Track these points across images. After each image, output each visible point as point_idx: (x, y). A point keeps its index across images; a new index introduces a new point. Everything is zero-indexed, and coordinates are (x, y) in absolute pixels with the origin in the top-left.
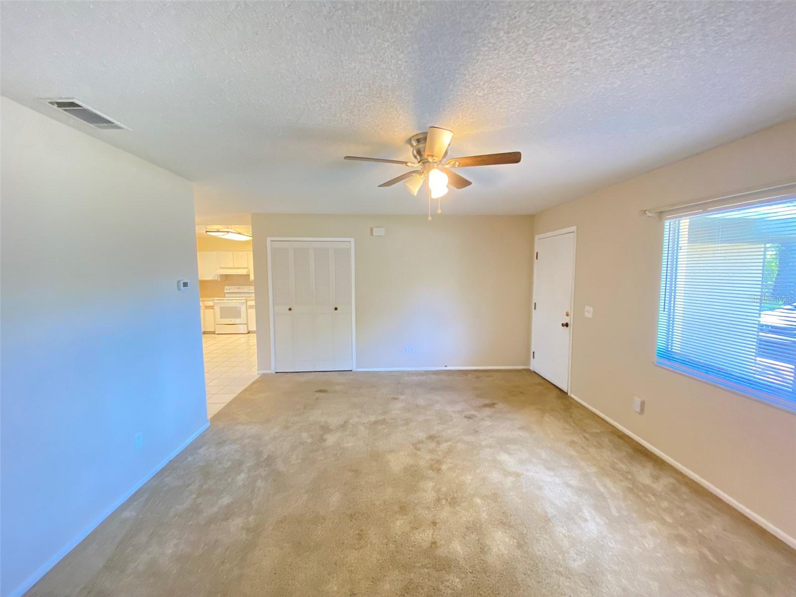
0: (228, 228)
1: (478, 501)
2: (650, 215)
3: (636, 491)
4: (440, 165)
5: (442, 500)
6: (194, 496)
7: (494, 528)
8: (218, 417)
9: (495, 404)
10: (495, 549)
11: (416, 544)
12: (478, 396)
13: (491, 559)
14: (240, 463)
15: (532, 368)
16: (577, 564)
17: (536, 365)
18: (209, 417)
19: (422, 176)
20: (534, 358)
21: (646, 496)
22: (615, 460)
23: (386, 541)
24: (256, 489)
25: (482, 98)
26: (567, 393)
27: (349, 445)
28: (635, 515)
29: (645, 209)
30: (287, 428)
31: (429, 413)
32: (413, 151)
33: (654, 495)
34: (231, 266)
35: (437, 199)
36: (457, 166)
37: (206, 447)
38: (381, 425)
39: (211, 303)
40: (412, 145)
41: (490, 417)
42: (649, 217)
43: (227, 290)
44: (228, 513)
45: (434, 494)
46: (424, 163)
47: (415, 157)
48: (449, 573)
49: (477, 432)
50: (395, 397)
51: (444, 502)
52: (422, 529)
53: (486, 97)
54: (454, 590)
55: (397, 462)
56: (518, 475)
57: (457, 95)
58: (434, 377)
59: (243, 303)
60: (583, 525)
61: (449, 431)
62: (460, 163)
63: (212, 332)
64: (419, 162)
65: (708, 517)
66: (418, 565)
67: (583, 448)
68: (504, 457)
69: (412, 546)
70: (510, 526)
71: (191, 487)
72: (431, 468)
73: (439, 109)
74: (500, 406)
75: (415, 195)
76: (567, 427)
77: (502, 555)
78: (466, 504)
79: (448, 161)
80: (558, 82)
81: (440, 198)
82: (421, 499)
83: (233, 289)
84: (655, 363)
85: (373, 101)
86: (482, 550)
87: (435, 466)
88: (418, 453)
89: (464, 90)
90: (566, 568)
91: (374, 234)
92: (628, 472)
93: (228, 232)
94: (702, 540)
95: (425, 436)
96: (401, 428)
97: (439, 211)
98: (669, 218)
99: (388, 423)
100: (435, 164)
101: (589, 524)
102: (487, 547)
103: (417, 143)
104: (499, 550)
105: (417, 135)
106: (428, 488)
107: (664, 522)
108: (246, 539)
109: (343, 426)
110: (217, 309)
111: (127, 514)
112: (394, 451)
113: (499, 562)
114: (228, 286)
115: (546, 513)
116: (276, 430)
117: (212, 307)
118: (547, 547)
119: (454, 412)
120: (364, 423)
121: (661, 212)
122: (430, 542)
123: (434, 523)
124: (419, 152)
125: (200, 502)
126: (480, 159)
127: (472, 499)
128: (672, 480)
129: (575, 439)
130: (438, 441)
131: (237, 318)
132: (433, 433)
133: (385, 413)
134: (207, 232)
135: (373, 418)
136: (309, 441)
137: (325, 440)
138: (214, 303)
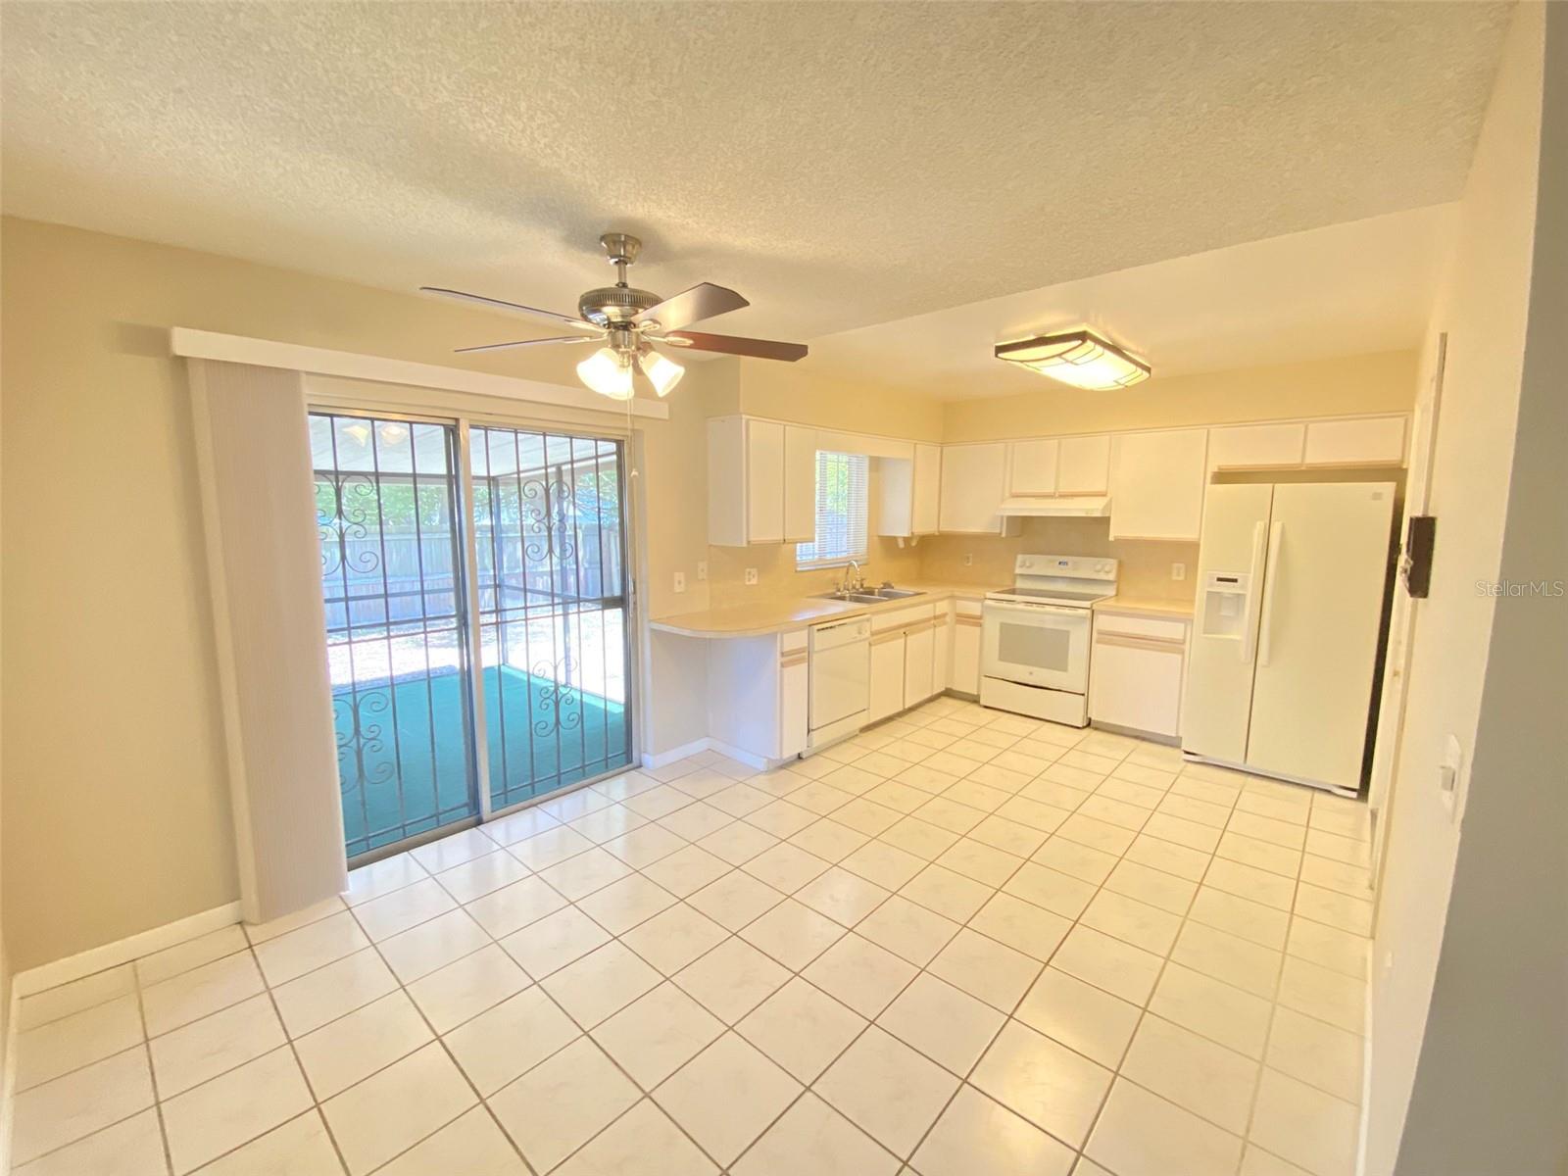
34: (1050, 489)
39: (974, 608)
43: (1020, 567)
59: (1083, 618)
63: (971, 695)
83: (1042, 565)
110: (992, 628)
114: (1025, 553)
117: (976, 621)
131: (1052, 670)
134: (1000, 349)
138: (985, 608)
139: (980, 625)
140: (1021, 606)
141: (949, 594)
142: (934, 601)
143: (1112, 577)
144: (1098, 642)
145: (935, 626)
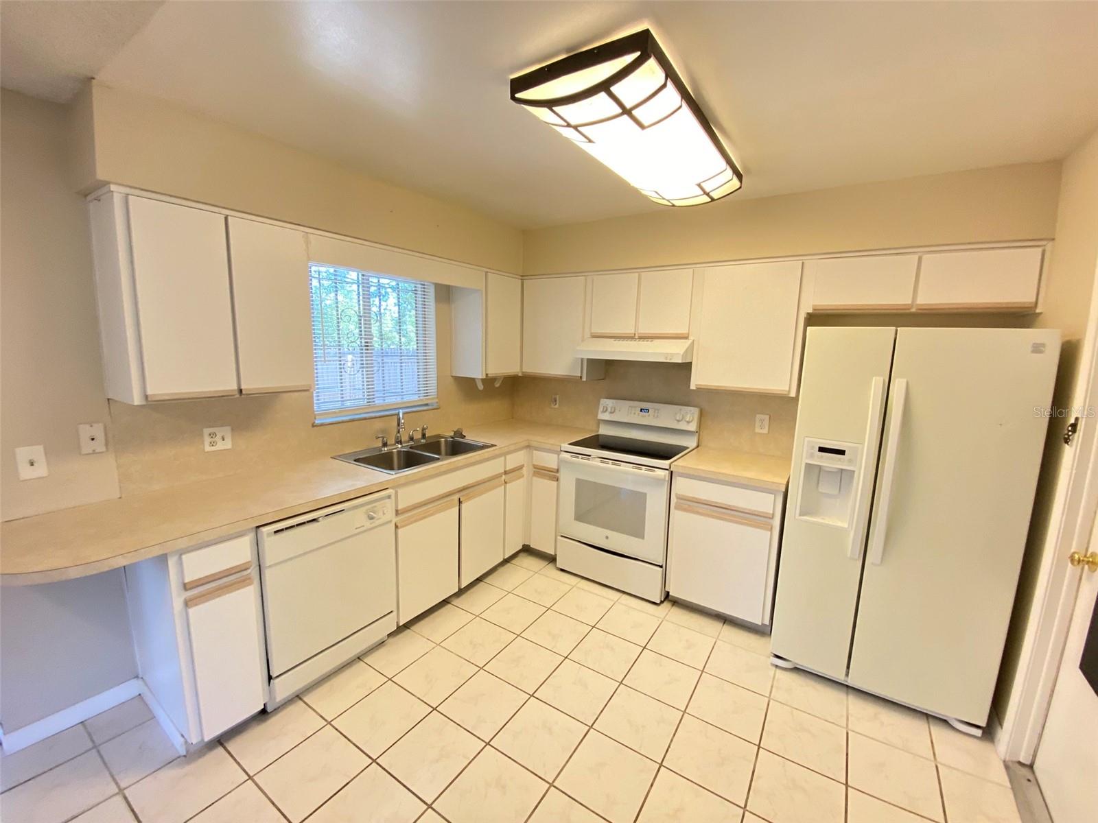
39: (550, 461)
43: (605, 411)
63: (548, 555)
110: (567, 484)
117: (552, 475)
131: (629, 533)
138: (560, 461)
139: (557, 479)
140: (597, 463)
141: (526, 443)
142: (505, 454)
143: (693, 427)
144: (676, 508)
145: (506, 483)
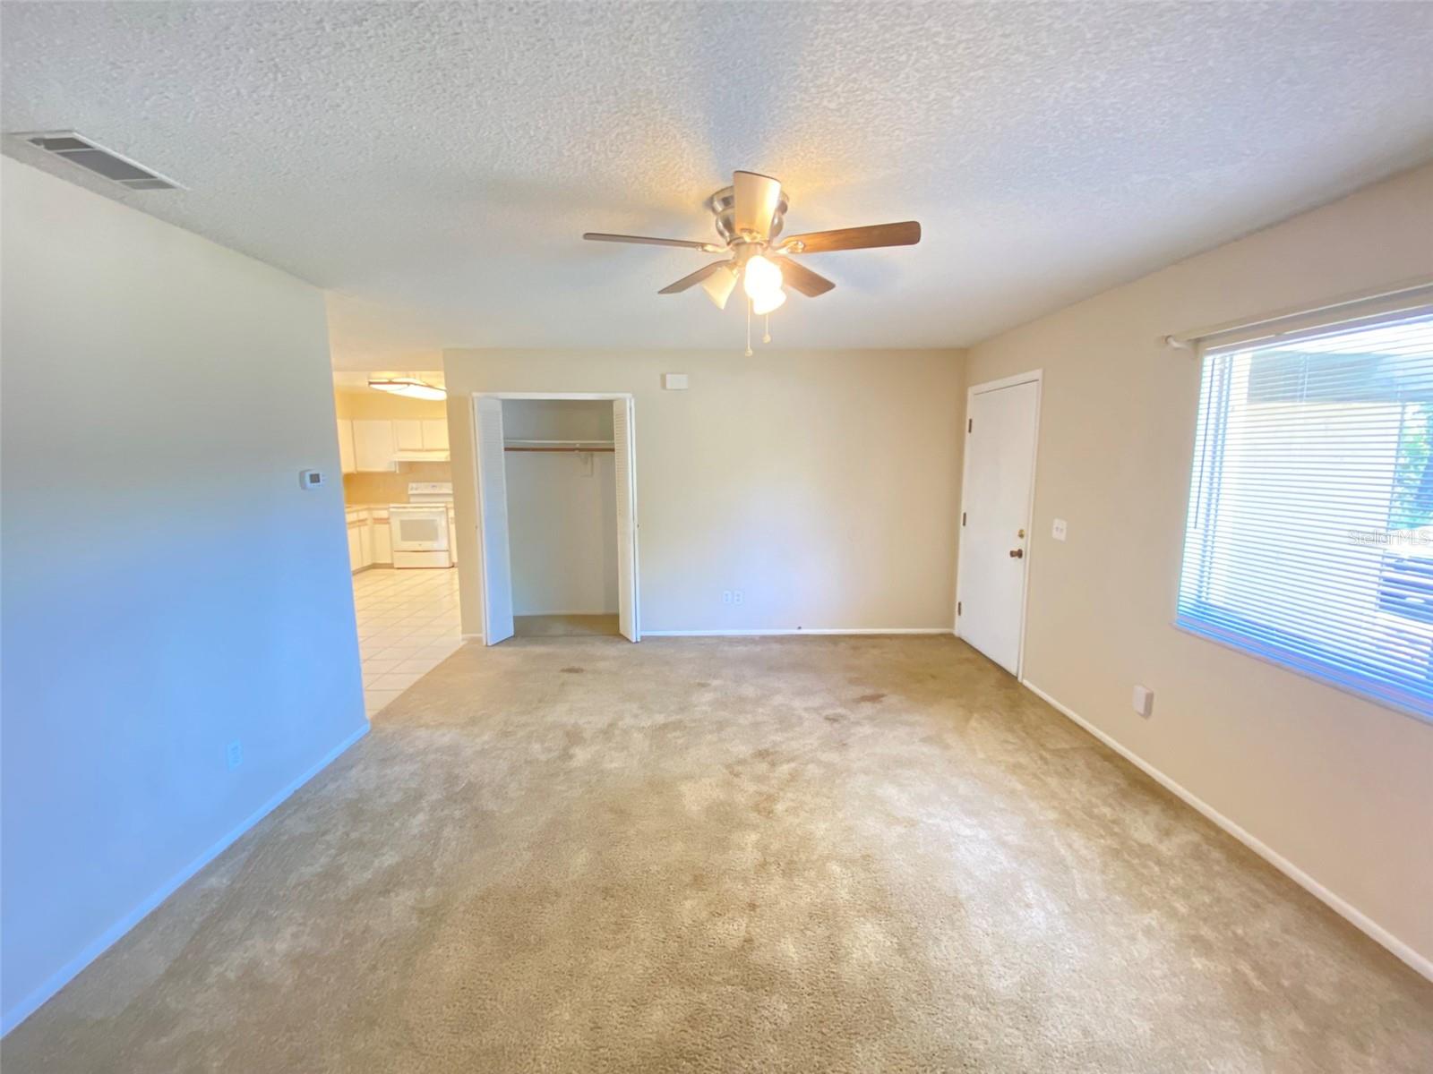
0: (408, 376)
1: (835, 868)
2: (1175, 345)
3: (1126, 856)
4: (769, 249)
5: (770, 864)
6: (333, 851)
7: (859, 917)
8: (385, 714)
9: (883, 696)
10: (857, 954)
11: (716, 941)
12: (854, 682)
13: (848, 972)
14: (419, 796)
15: (956, 632)
16: (1004, 984)
17: (961, 628)
18: (369, 715)
19: (735, 271)
20: (960, 613)
21: (1145, 866)
22: (1094, 800)
23: (664, 936)
24: (442, 841)
25: (838, 114)
26: (1017, 678)
27: (614, 765)
28: (1118, 898)
29: (1166, 334)
30: (506, 734)
31: (760, 710)
32: (717, 224)
33: (1159, 863)
34: (419, 446)
35: (764, 315)
36: (800, 251)
37: (361, 767)
38: (675, 730)
39: (384, 514)
40: (714, 210)
41: (871, 719)
42: (1176, 349)
43: (412, 489)
44: (390, 882)
45: (758, 855)
46: (738, 245)
47: (721, 234)
48: (770, 993)
49: (844, 745)
50: (703, 682)
51: (773, 869)
52: (730, 915)
53: (844, 111)
54: (776, 1024)
55: (695, 798)
56: (912, 823)
57: (788, 108)
58: (776, 647)
59: (442, 512)
60: (1022, 913)
61: (794, 744)
62: (805, 246)
63: (388, 564)
64: (728, 244)
65: (1257, 906)
66: (716, 978)
67: (1035, 776)
68: (889, 791)
69: (710, 946)
70: (889, 914)
71: (328, 837)
72: (756, 808)
73: (758, 138)
74: (892, 699)
75: (723, 308)
76: (1010, 738)
77: (869, 966)
78: (813, 873)
79: (784, 242)
80: (982, 78)
81: (770, 314)
82: (733, 864)
83: (424, 488)
84: (1175, 624)
85: (627, 123)
86: (835, 957)
87: (764, 806)
88: (736, 780)
89: (799, 97)
90: (984, 991)
91: (668, 386)
92: (1114, 822)
93: (408, 384)
94: (1241, 947)
95: (750, 752)
96: (709, 737)
97: (767, 339)
98: (1213, 352)
99: (685, 727)
100: (758, 246)
101: (1033, 914)
102: (843, 951)
103: (723, 206)
104: (865, 955)
105: (722, 190)
106: (746, 844)
107: (1173, 914)
108: (418, 928)
109: (607, 733)
110: (396, 523)
111: (213, 881)
112: (692, 778)
113: (862, 977)
114: (413, 482)
115: (956, 891)
116: (486, 738)
117: (385, 521)
118: (952, 952)
119: (806, 709)
120: (643, 728)
121: (1198, 341)
122: (742, 939)
123: (753, 906)
124: (728, 225)
125: (343, 861)
126: (842, 236)
127: (824, 864)
128: (1195, 837)
129: (1023, 759)
130: (773, 761)
131: (431, 539)
132: (766, 745)
133: (682, 710)
134: (370, 383)
135: (660, 719)
136: (543, 758)
137: (571, 757)
138: (390, 513)
139: (389, 523)
140: (412, 510)
141: (367, 507)
